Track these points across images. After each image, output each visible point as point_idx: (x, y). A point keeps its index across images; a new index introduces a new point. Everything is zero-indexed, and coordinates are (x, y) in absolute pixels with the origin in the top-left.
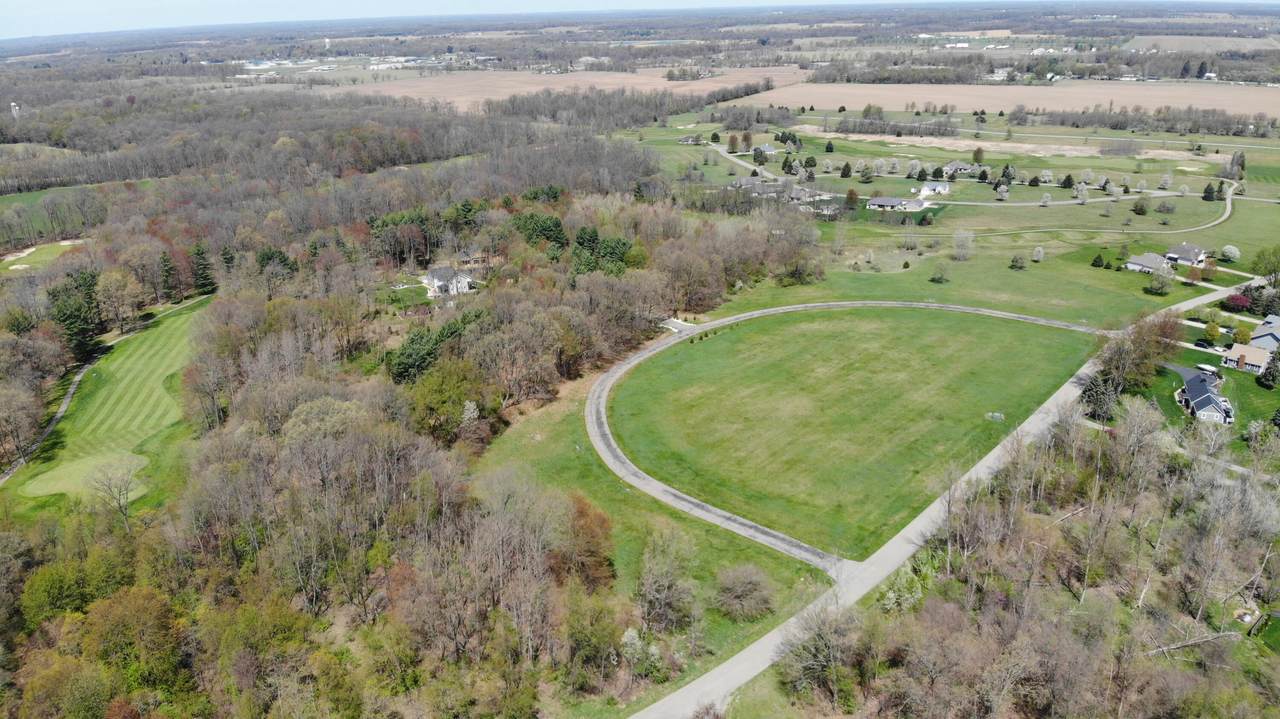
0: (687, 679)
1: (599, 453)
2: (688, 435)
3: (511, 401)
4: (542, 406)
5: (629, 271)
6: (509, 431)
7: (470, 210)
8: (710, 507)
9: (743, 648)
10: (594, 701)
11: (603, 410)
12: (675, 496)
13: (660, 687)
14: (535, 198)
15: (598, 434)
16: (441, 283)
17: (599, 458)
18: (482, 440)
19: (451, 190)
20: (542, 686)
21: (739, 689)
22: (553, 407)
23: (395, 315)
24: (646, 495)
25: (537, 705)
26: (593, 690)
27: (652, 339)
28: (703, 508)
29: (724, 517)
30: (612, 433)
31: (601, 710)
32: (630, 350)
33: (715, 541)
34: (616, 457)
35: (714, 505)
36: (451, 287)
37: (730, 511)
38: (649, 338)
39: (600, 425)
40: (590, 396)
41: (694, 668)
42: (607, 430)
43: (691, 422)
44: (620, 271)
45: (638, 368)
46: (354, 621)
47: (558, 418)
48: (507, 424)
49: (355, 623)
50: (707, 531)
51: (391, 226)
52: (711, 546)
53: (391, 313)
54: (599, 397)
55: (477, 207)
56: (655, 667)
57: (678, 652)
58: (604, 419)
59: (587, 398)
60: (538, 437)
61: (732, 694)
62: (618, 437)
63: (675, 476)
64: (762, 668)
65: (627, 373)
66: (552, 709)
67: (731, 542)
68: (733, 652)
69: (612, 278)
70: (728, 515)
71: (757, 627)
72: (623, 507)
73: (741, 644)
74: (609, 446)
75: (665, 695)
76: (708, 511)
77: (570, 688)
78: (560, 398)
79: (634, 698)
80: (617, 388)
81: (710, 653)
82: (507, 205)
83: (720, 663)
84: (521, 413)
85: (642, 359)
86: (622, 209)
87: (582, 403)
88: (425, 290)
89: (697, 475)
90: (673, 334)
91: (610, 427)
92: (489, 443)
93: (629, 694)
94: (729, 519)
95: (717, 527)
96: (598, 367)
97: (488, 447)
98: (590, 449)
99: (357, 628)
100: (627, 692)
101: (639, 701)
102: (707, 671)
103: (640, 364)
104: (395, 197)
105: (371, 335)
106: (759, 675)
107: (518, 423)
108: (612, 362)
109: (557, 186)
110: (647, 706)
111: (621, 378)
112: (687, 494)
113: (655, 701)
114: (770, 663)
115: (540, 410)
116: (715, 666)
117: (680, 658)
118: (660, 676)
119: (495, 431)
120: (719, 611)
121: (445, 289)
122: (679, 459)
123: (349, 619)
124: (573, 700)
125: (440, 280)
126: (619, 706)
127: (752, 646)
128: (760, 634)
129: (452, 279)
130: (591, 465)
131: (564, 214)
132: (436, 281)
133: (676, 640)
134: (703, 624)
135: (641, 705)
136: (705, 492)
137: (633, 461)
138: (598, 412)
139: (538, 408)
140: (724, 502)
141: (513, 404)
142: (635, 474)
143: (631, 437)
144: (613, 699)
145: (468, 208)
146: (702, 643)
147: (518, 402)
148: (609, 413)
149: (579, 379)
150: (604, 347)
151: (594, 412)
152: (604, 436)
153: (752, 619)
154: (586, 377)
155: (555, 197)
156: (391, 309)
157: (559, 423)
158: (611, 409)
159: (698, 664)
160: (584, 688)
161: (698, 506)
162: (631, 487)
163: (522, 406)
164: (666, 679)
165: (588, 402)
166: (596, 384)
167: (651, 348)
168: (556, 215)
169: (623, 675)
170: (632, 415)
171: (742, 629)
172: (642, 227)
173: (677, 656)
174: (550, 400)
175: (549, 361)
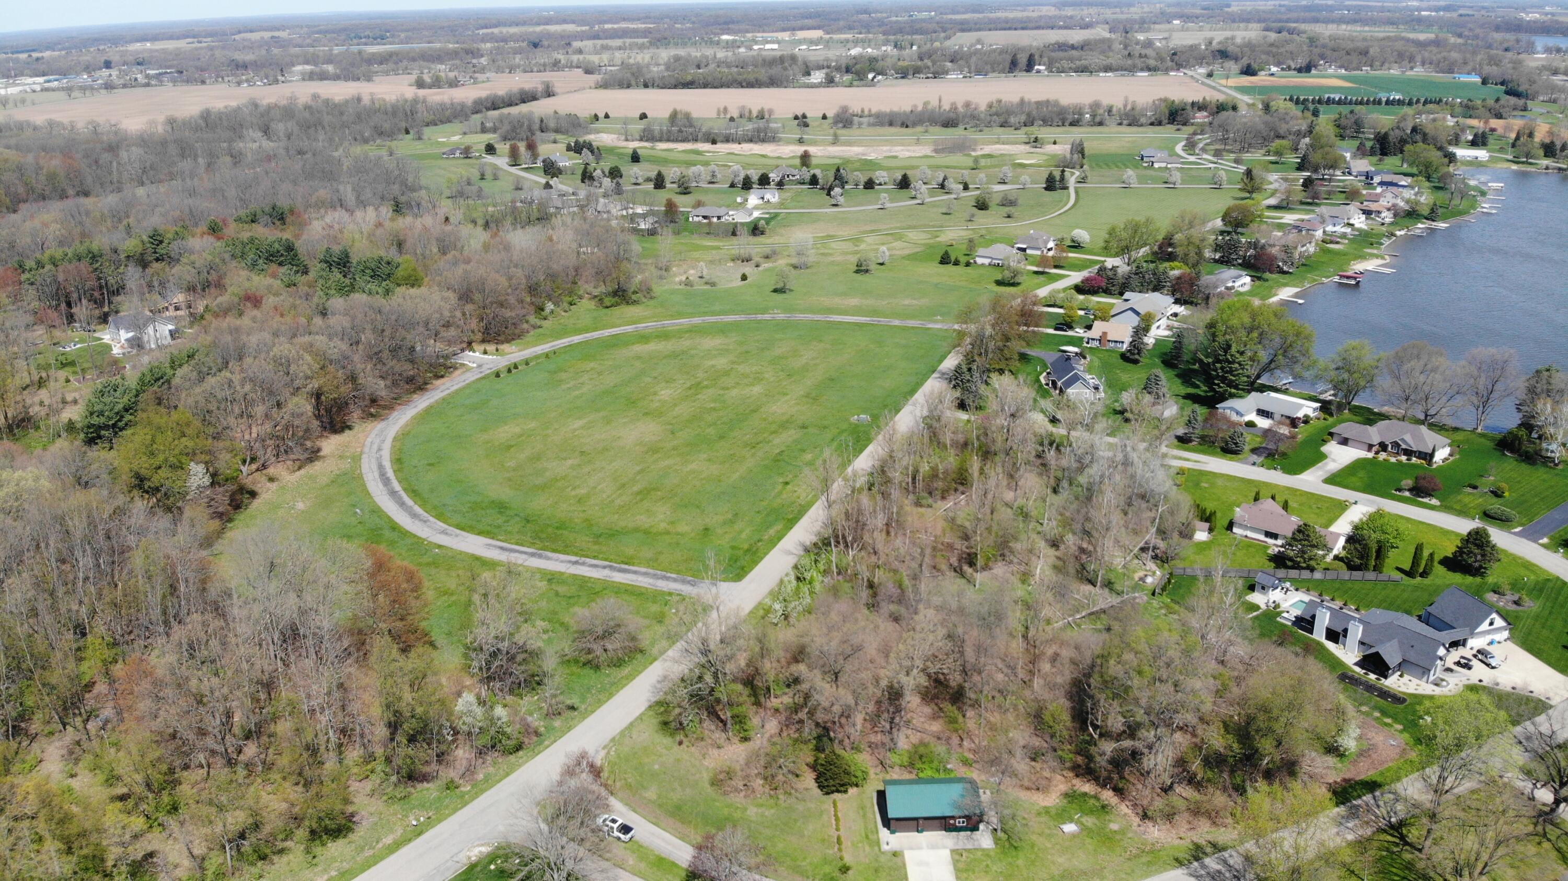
0: (546, 743)
1: (390, 514)
2: (510, 480)
3: (254, 467)
4: (299, 468)
5: (400, 291)
6: (256, 503)
7: (161, 242)
8: (549, 554)
9: (611, 696)
10: (427, 789)
11: (387, 464)
12: (502, 548)
13: (512, 758)
14: (253, 221)
15: (385, 492)
16: (131, 335)
17: (390, 520)
18: (220, 515)
19: (131, 220)
20: (354, 786)
21: (613, 740)
22: (318, 466)
23: (68, 381)
24: (461, 553)
25: (350, 809)
26: (425, 778)
27: (442, 377)
28: (540, 556)
29: (570, 562)
30: (405, 490)
31: (439, 798)
32: (414, 392)
33: (562, 589)
34: (414, 516)
35: (554, 551)
36: (146, 338)
37: (576, 555)
38: (438, 377)
39: (386, 481)
40: (366, 450)
41: (554, 729)
42: (397, 486)
43: (511, 464)
44: (388, 291)
45: (428, 411)
46: (71, 753)
47: (324, 480)
48: (253, 494)
49: (73, 754)
50: (549, 580)
51: (49, 267)
52: (557, 594)
53: (63, 379)
54: (379, 449)
55: (170, 236)
56: (504, 734)
57: (531, 714)
58: (390, 474)
59: (362, 453)
60: (300, 506)
61: (604, 748)
62: (414, 493)
63: (499, 527)
64: (637, 713)
65: (413, 418)
66: (373, 810)
67: (581, 587)
68: (600, 703)
69: (378, 301)
70: (574, 558)
71: (626, 670)
72: (433, 571)
73: (608, 692)
74: (402, 504)
75: (520, 766)
76: (548, 558)
77: (394, 778)
78: (324, 457)
79: (481, 776)
80: (402, 437)
81: (572, 708)
82: (214, 230)
83: (584, 718)
84: (271, 480)
85: (432, 400)
86: (379, 225)
87: (357, 459)
88: (108, 347)
89: (528, 521)
90: (469, 369)
91: (400, 482)
92: (230, 520)
93: (473, 773)
94: (576, 563)
95: (562, 573)
96: (372, 415)
97: (229, 525)
98: (377, 511)
99: (77, 761)
100: (469, 771)
101: (487, 779)
102: (569, 729)
103: (431, 407)
104: (51, 237)
105: (37, 408)
106: (636, 719)
107: (267, 493)
108: (391, 408)
109: (283, 203)
110: (499, 781)
111: (406, 425)
112: (517, 544)
113: (507, 775)
114: (646, 705)
115: (298, 473)
116: (580, 722)
117: (535, 720)
118: (511, 743)
119: (237, 506)
120: (576, 661)
121: (137, 344)
122: (501, 507)
123: (64, 752)
124: (400, 792)
125: (128, 329)
126: (462, 789)
127: (621, 692)
128: (630, 678)
129: (145, 325)
130: (381, 529)
131: (297, 236)
132: (122, 332)
133: (527, 702)
134: (557, 679)
135: (489, 782)
136: (540, 538)
137: (440, 517)
138: (381, 467)
139: (294, 471)
140: (566, 546)
141: (257, 470)
142: (444, 532)
143: (432, 491)
144: (452, 781)
145: (157, 239)
146: (561, 698)
147: (264, 467)
148: (396, 467)
149: (347, 432)
151: (375, 467)
152: (393, 493)
153: (618, 663)
154: (357, 428)
155: (282, 218)
156: (62, 374)
157: (328, 485)
158: (398, 461)
159: (557, 723)
160: (413, 777)
161: (533, 555)
162: (440, 546)
163: (271, 471)
164: (519, 748)
165: (364, 456)
166: (373, 435)
167: (443, 387)
168: (286, 236)
169: (462, 754)
170: (430, 465)
171: (608, 675)
172: (408, 245)
173: (530, 719)
174: (310, 460)
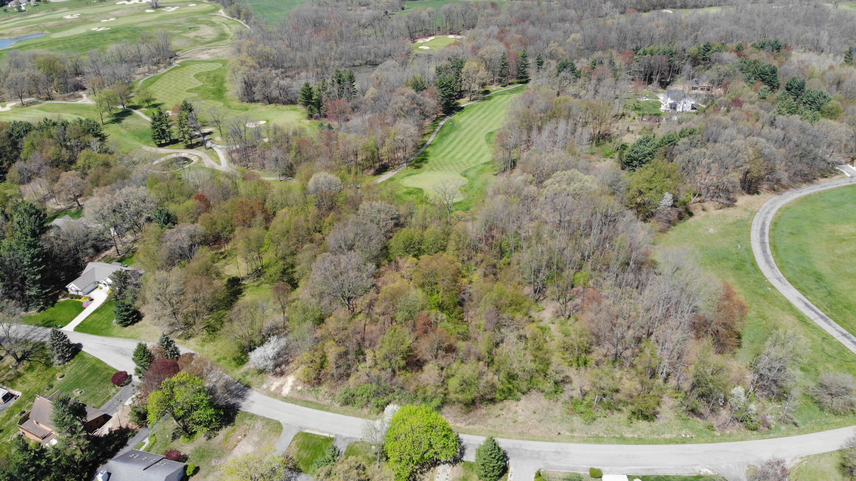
0: (771, 435)
1: (755, 255)
2: (833, 262)
3: (698, 199)
4: (721, 208)
5: (822, 120)
6: (691, 220)
7: (709, 50)
8: (832, 322)
9: (822, 430)
10: (698, 422)
11: (768, 224)
12: (806, 304)
13: (749, 432)
14: (762, 47)
15: (759, 240)
16: (672, 102)
17: (753, 258)
18: (670, 222)
19: (699, 33)
20: (665, 398)
21: (808, 456)
22: (731, 210)
23: (634, 119)
24: (783, 296)
25: (658, 409)
26: (700, 415)
27: (826, 177)
28: (826, 320)
29: (841, 333)
30: (770, 243)
31: (702, 430)
32: (805, 182)
33: (827, 348)
34: (768, 262)
35: (836, 321)
36: (679, 105)
37: (848, 330)
38: (823, 176)
39: (762, 234)
40: (761, 210)
41: (780, 430)
42: (767, 239)
43: (838, 252)
44: (815, 118)
45: (806, 199)
47: (730, 220)
48: (691, 214)
50: (824, 339)
51: (648, 55)
52: (823, 350)
53: (632, 117)
54: (768, 213)
55: (714, 48)
56: (750, 418)
57: (771, 414)
58: (767, 231)
59: (757, 211)
60: (711, 230)
61: (801, 458)
62: (774, 247)
63: (811, 290)
64: (830, 450)
65: (796, 199)
66: (668, 416)
67: (839, 353)
68: (813, 430)
69: (807, 124)
70: (845, 332)
71: (838, 420)
72: (762, 300)
73: (822, 427)
74: (764, 252)
75: (751, 439)
76: (830, 324)
77: (684, 408)
78: (736, 206)
79: (728, 432)
80: (786, 209)
81: (795, 424)
82: (739, 50)
83: (799, 434)
84: (704, 210)
85: (812, 191)
86: (831, 67)
87: (753, 214)
88: (660, 104)
89: (830, 294)
90: (845, 177)
91: (770, 237)
92: (674, 225)
93: (725, 428)
94: (845, 335)
95: (834, 338)
96: (774, 190)
97: (673, 227)
98: (749, 250)
100: (724, 426)
101: (730, 436)
102: (788, 435)
103: (810, 195)
104: (658, 33)
105: (615, 130)
106: (828, 453)
107: (699, 216)
108: (786, 188)
109: (782, 41)
110: (735, 441)
111: (790, 203)
112: (816, 306)
113: (742, 440)
114: (839, 448)
115: (719, 211)
116: (796, 435)
117: (771, 419)
118: (752, 425)
119: (681, 218)
120: (812, 398)
121: (673, 107)
122: (819, 278)
124: (684, 416)
125: (672, 99)
126: (715, 433)
127: (829, 431)
128: (839, 426)
129: (681, 100)
130: (746, 262)
131: (781, 64)
132: (669, 99)
133: (773, 407)
134: (797, 403)
135: (731, 438)
136: (831, 309)
137: (781, 268)
138: (764, 224)
139: (717, 209)
140: (845, 322)
141: (699, 202)
142: (779, 279)
143: (785, 250)
144: (712, 426)
145: (707, 48)
146: (791, 415)
147: (704, 201)
148: (771, 228)
149: (756, 195)
150: (784, 176)
151: (760, 223)
152: (763, 243)
153: (836, 413)
154: (762, 195)
155: (778, 49)
156: (634, 114)
157: (730, 224)
158: (775, 224)
159: (783, 428)
160: (693, 411)
161: (822, 317)
162: (773, 287)
163: (706, 205)
164: (755, 429)
165: (758, 214)
166: (768, 202)
167: (823, 184)
168: (775, 64)
169: (724, 414)
170: (791, 233)
171: (826, 417)
172: (844, 85)
173: (769, 417)
174: (728, 206)
175: (736, 177)
